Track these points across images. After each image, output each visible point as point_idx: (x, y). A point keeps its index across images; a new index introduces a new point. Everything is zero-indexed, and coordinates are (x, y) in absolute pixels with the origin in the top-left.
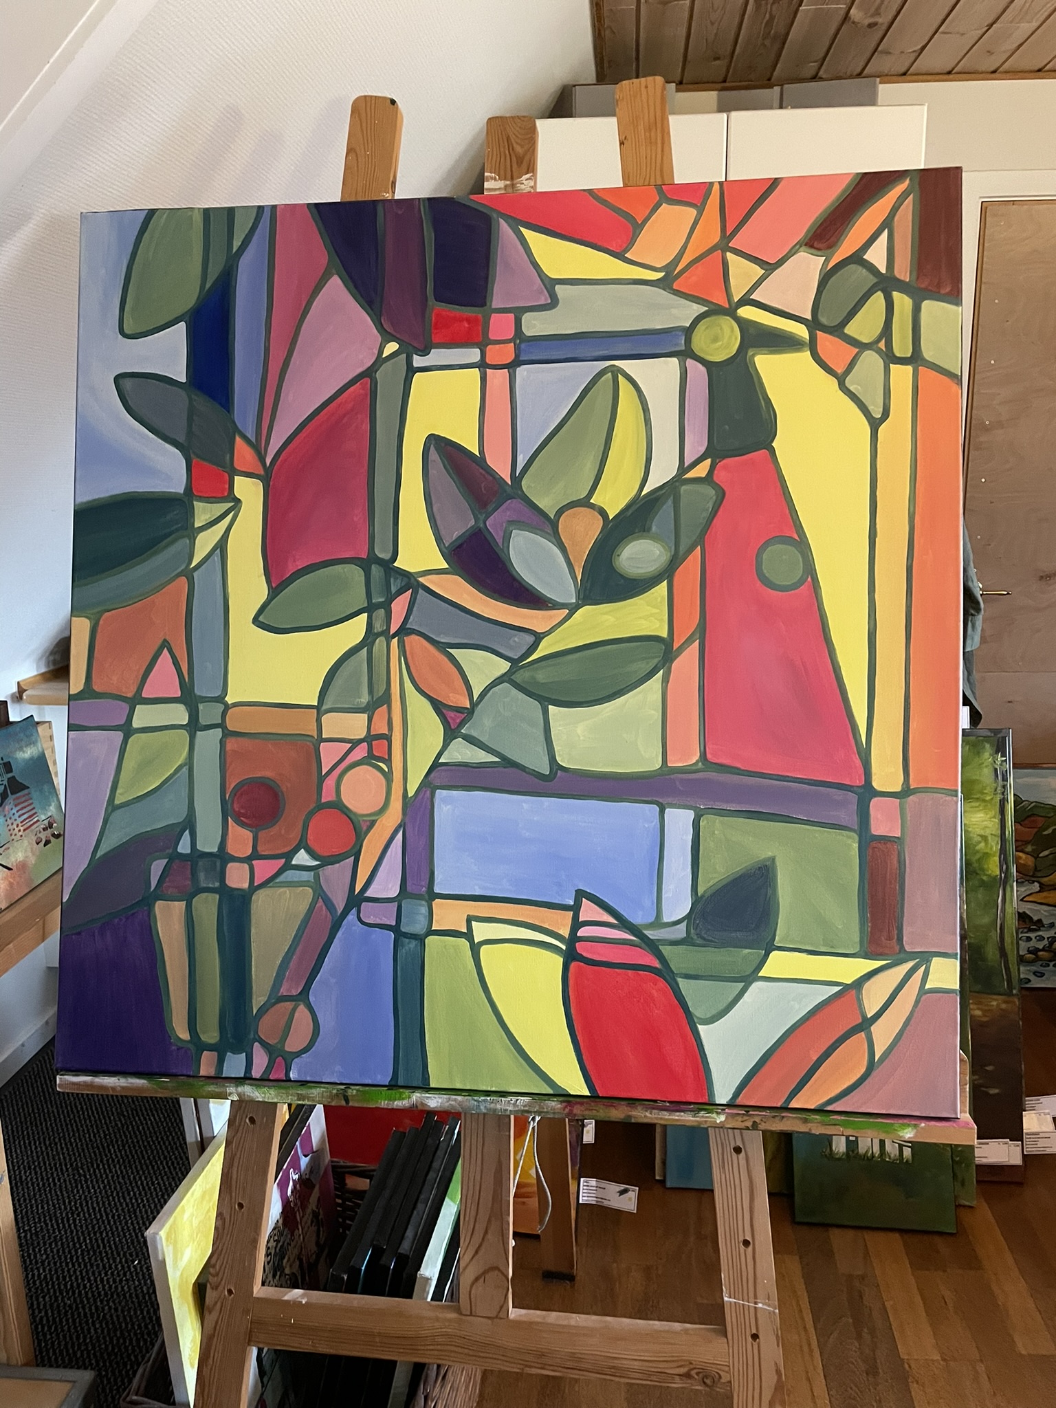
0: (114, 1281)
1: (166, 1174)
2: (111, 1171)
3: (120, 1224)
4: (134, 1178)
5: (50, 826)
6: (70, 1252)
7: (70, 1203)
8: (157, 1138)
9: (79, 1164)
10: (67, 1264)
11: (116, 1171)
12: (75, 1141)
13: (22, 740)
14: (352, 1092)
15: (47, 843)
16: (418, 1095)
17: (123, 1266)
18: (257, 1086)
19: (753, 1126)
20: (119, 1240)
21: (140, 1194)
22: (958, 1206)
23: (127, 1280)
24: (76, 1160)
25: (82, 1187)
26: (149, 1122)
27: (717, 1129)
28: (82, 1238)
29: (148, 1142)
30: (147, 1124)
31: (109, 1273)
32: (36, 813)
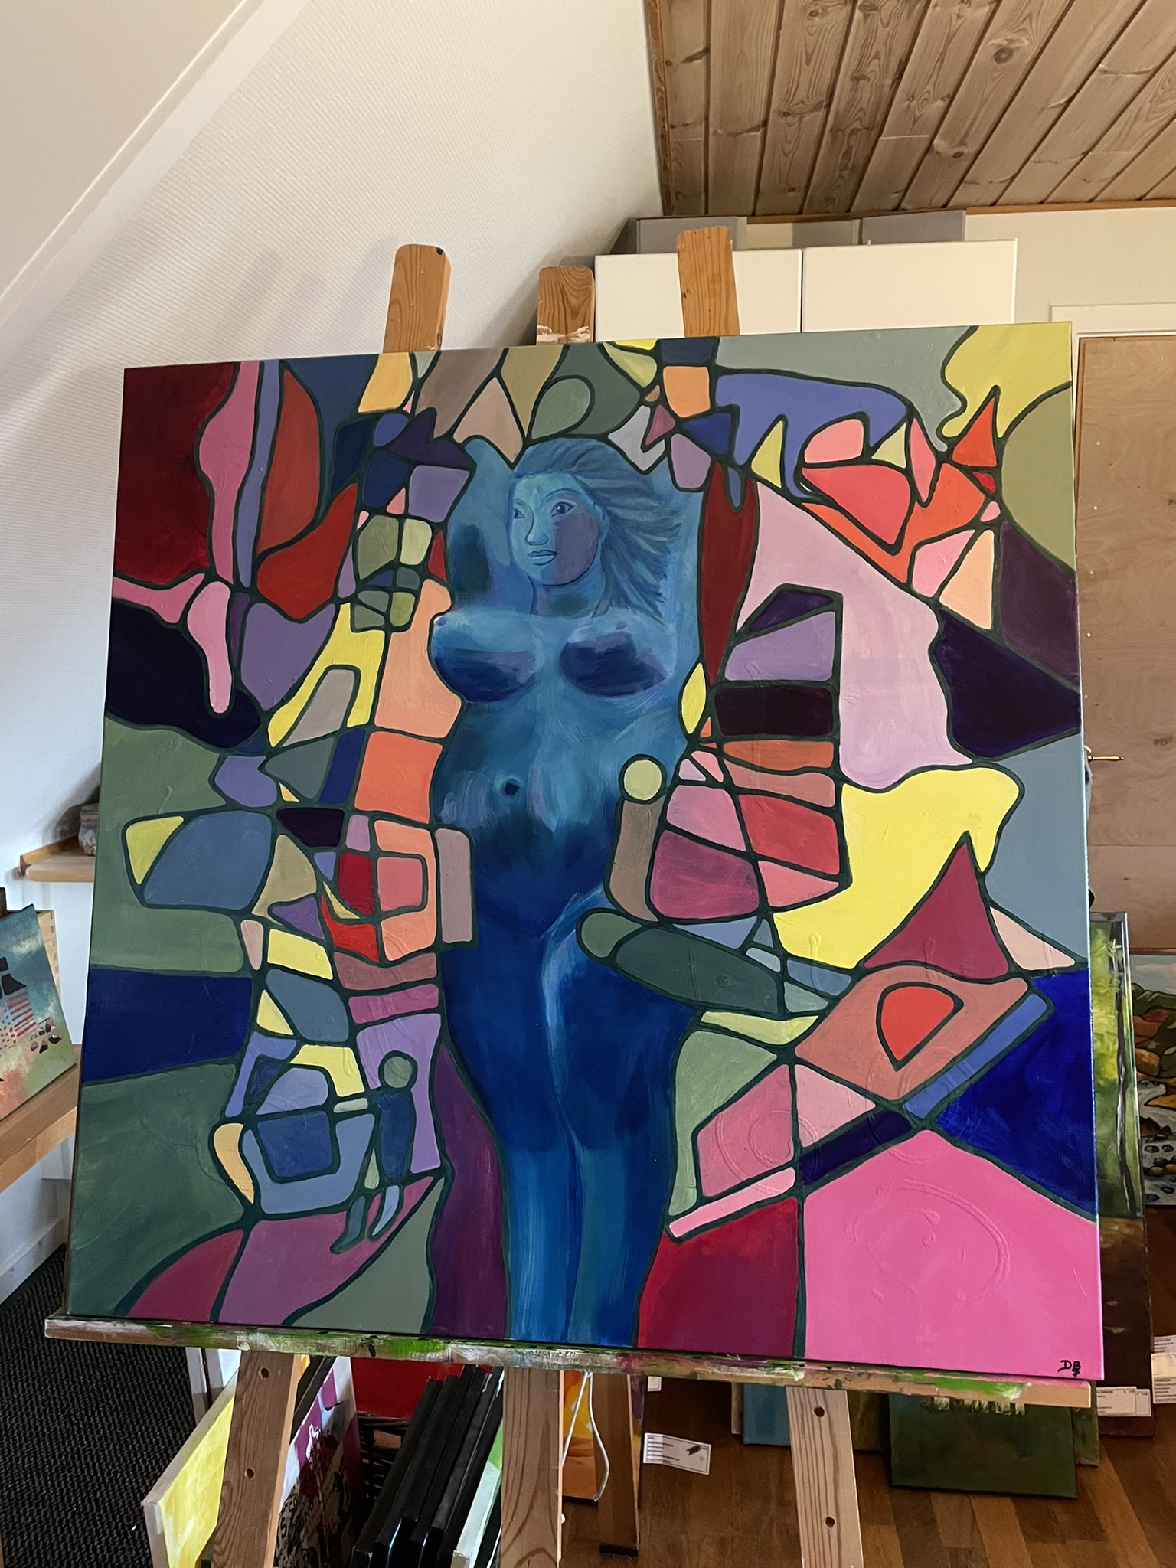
0: (109, 1550)
1: (170, 1424)
2: (107, 1420)
3: (117, 1482)
4: (134, 1429)
5: (48, 1029)
6: (59, 1515)
7: (60, 1456)
8: (161, 1381)
9: (72, 1412)
10: (55, 1531)
11: (114, 1421)
12: (68, 1383)
13: (20, 933)
14: (378, 1342)
15: (44, 1048)
16: (454, 1345)
17: (119, 1534)
18: (272, 1334)
19: (836, 1385)
20: (116, 1501)
21: (140, 1447)
22: (1079, 1466)
23: (123, 1549)
24: (68, 1406)
25: (74, 1438)
26: (152, 1363)
27: (796, 1389)
28: (73, 1498)
29: (151, 1385)
30: (149, 1364)
31: (103, 1540)
32: (32, 1015)
